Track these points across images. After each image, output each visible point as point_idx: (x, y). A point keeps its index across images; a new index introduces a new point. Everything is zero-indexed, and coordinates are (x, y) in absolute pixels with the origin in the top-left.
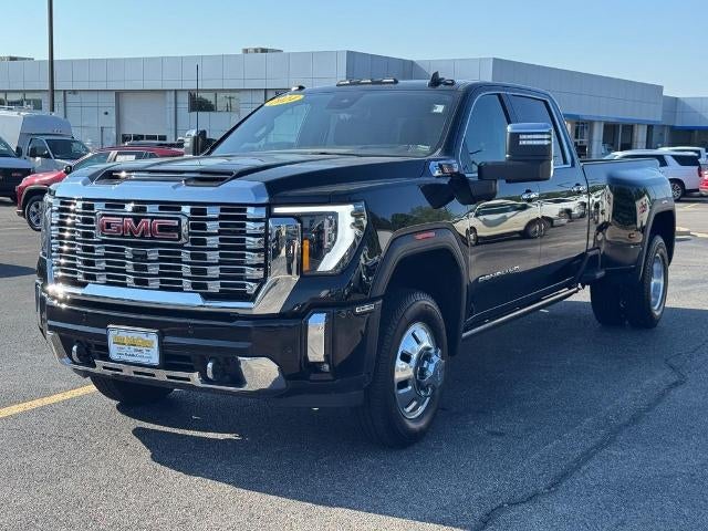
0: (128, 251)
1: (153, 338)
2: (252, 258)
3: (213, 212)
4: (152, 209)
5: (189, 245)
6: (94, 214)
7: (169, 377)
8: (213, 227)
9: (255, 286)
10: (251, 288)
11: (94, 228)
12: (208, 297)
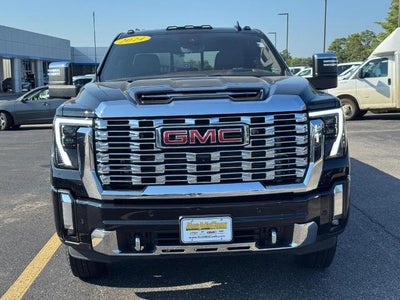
0: (191, 156)
1: (228, 221)
2: (301, 151)
3: (269, 120)
4: (214, 121)
5: (250, 146)
6: (154, 129)
7: (229, 249)
8: (270, 131)
9: (303, 171)
10: (300, 173)
11: (154, 141)
12: (266, 184)
